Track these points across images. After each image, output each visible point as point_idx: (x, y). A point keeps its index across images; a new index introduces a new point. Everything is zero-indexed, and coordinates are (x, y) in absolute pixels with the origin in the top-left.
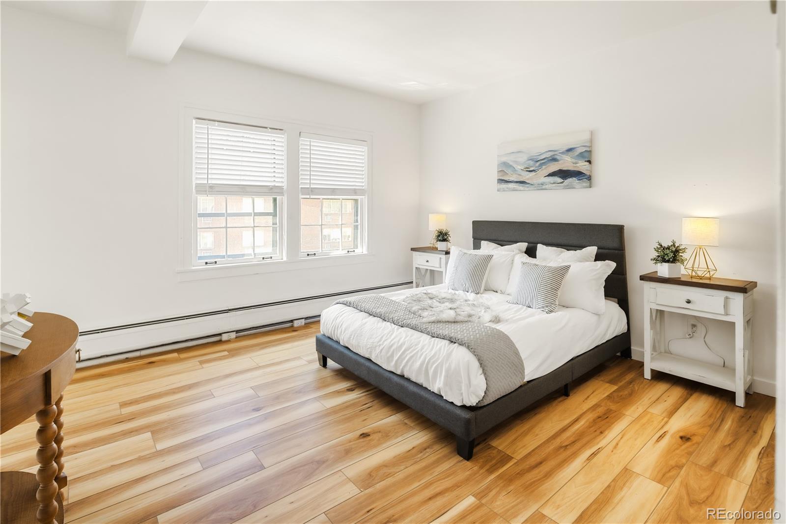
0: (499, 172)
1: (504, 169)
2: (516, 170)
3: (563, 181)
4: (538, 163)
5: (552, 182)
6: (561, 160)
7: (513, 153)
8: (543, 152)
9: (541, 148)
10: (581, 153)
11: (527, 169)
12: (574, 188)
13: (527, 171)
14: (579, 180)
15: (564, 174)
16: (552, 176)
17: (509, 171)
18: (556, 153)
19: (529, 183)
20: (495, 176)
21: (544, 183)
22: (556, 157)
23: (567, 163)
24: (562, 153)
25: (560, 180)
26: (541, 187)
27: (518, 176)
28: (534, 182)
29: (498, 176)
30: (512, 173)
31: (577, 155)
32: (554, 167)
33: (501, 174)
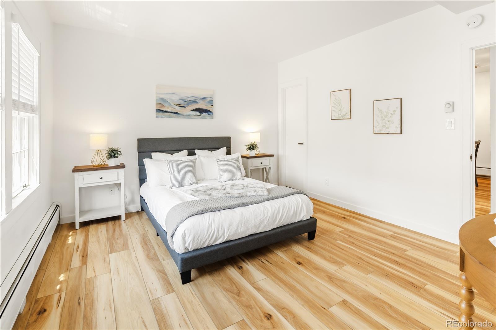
0: (157, 104)
1: (162, 103)
2: (171, 105)
3: (200, 114)
4: (186, 102)
5: (195, 114)
6: (200, 103)
7: (169, 93)
8: (190, 96)
9: (188, 94)
10: (209, 101)
11: (179, 105)
12: (206, 119)
13: (179, 106)
14: (209, 114)
15: (201, 111)
16: (195, 111)
17: (166, 105)
18: (197, 98)
19: (180, 114)
20: (155, 108)
21: (190, 114)
22: (196, 100)
23: (202, 106)
24: (200, 99)
25: (199, 114)
26: (189, 116)
27: (173, 109)
28: (184, 113)
29: (157, 107)
30: (168, 106)
31: (208, 102)
32: (196, 106)
33: (159, 106)
